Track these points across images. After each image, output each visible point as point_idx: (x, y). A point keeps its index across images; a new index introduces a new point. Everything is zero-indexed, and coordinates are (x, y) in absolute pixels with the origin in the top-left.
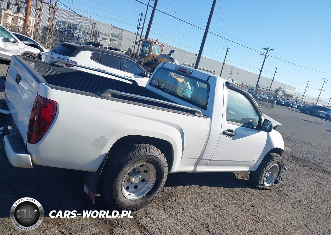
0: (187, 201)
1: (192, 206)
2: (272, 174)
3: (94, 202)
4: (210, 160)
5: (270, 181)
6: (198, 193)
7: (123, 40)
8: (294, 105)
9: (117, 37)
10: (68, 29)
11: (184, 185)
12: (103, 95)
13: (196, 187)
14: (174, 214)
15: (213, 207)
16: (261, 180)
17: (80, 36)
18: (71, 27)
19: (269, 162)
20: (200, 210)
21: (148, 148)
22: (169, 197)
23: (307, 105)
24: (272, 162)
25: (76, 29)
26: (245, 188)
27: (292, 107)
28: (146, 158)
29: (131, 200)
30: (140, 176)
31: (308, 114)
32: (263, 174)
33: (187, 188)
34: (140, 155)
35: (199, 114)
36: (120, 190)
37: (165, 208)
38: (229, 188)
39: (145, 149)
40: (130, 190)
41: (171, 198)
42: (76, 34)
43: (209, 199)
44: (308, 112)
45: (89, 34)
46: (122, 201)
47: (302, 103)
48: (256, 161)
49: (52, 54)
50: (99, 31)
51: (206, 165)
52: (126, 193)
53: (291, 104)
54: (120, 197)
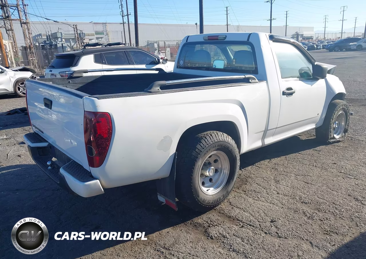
0: (265, 179)
1: (273, 182)
2: (339, 124)
3: (177, 209)
4: (276, 128)
5: (339, 131)
6: (271, 168)
7: (110, 35)
8: (319, 46)
9: (102, 33)
10: (48, 41)
11: (252, 164)
12: (152, 90)
13: (266, 162)
14: (259, 196)
15: (294, 177)
16: (331, 134)
17: (64, 45)
18: (51, 38)
19: (334, 111)
20: (284, 184)
21: (213, 135)
22: (244, 181)
23: (333, 42)
24: (337, 111)
25: (57, 38)
26: (315, 147)
27: (317, 49)
28: (216, 146)
29: (212, 195)
30: (213, 167)
31: (338, 51)
32: (331, 127)
33: (258, 166)
34: (208, 145)
35: (254, 80)
36: (199, 187)
37: (247, 193)
38: (300, 152)
39: (211, 137)
40: (206, 185)
41: (247, 181)
42: (58, 43)
43: (285, 170)
44: (336, 49)
45: (73, 39)
46: (204, 199)
47: (327, 41)
48: (320, 115)
49: (51, 71)
50: (82, 33)
51: (273, 135)
52: (204, 189)
53: (315, 46)
54: (202, 196)
